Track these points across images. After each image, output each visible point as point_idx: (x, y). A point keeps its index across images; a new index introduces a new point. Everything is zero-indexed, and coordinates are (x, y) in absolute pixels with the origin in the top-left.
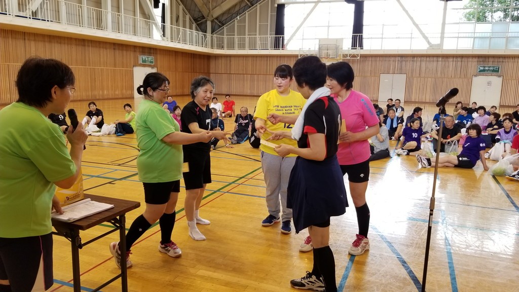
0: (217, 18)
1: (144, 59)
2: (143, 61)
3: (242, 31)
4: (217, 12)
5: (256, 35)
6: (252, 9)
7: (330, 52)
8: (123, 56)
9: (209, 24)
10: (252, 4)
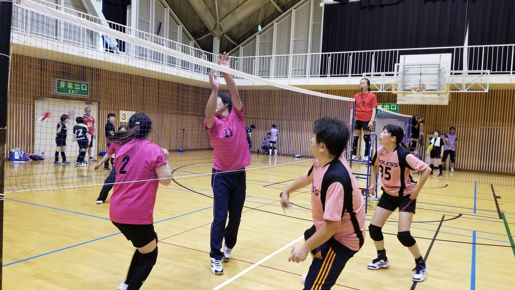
0: (227, 33)
2: (60, 90)
6: (284, 17)
9: (216, 42)
10: (284, 8)
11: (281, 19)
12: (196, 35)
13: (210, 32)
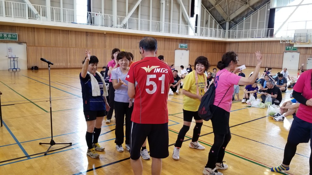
0: (233, 20)
1: (181, 46)
2: (181, 47)
3: (247, 27)
4: (233, 17)
5: (256, 29)
6: (255, 13)
7: (302, 38)
8: (169, 44)
9: (227, 24)
10: (255, 10)
11: (254, 13)
12: (219, 22)
13: (225, 21)
